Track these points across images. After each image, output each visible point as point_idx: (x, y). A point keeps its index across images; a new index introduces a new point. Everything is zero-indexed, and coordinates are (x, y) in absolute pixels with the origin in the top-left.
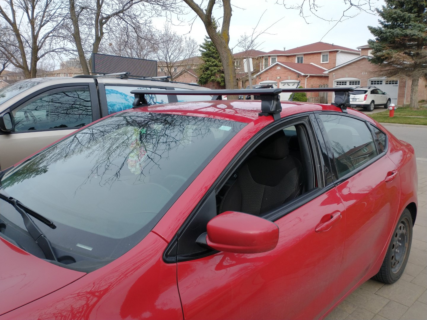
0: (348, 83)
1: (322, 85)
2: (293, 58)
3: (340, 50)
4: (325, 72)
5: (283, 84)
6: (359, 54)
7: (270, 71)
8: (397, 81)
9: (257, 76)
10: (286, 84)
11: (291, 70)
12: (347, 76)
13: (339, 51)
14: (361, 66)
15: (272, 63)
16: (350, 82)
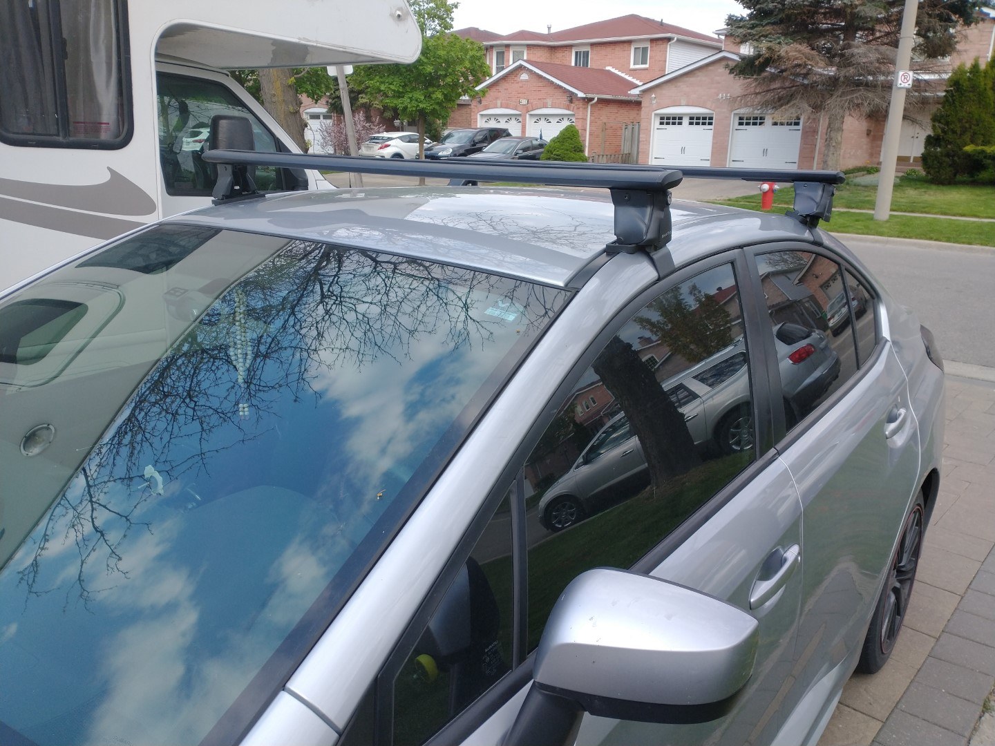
0: (686, 121)
1: (628, 123)
2: (567, 53)
3: (676, 37)
4: (635, 92)
6: (718, 48)
7: (504, 85)
8: (797, 119)
10: (543, 119)
11: (552, 83)
12: (683, 102)
13: (673, 39)
14: (717, 78)
15: (514, 63)
16: (691, 118)
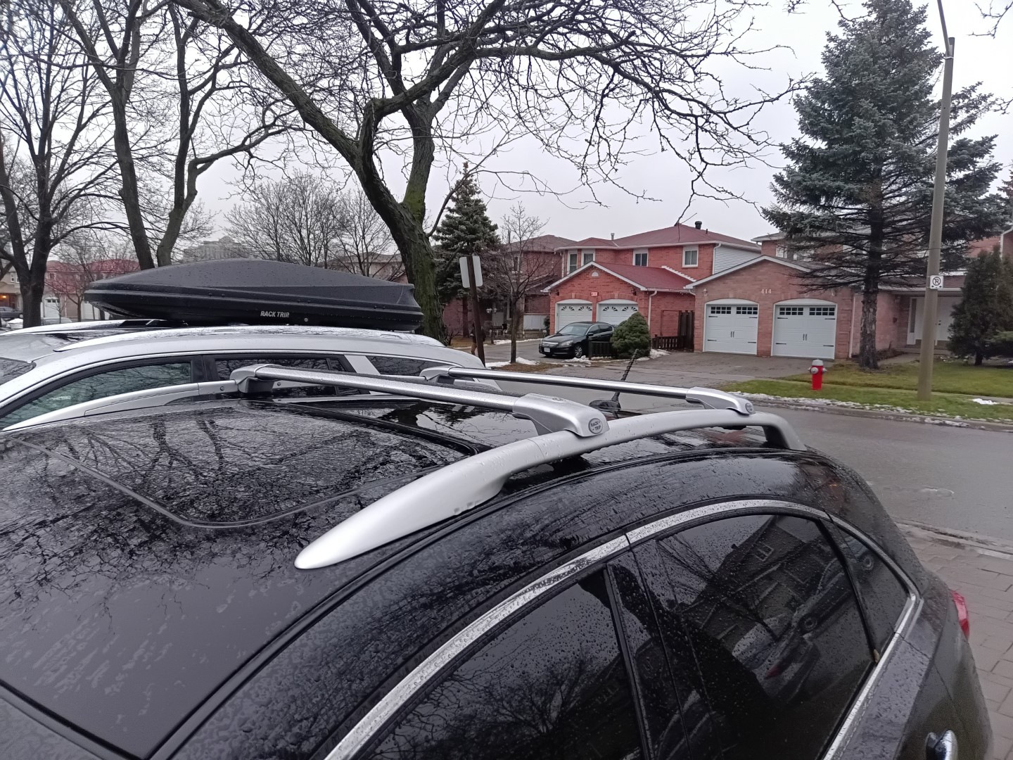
0: (734, 310)
1: (684, 311)
2: (628, 255)
3: (720, 243)
4: (690, 287)
5: (604, 308)
6: (758, 252)
7: (576, 282)
8: (833, 309)
9: (551, 290)
10: (610, 308)
11: (619, 279)
12: (731, 296)
13: (718, 245)
14: (759, 277)
15: (585, 264)
16: (738, 308)
